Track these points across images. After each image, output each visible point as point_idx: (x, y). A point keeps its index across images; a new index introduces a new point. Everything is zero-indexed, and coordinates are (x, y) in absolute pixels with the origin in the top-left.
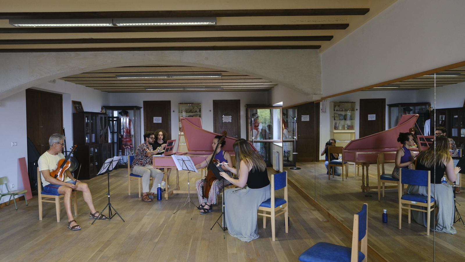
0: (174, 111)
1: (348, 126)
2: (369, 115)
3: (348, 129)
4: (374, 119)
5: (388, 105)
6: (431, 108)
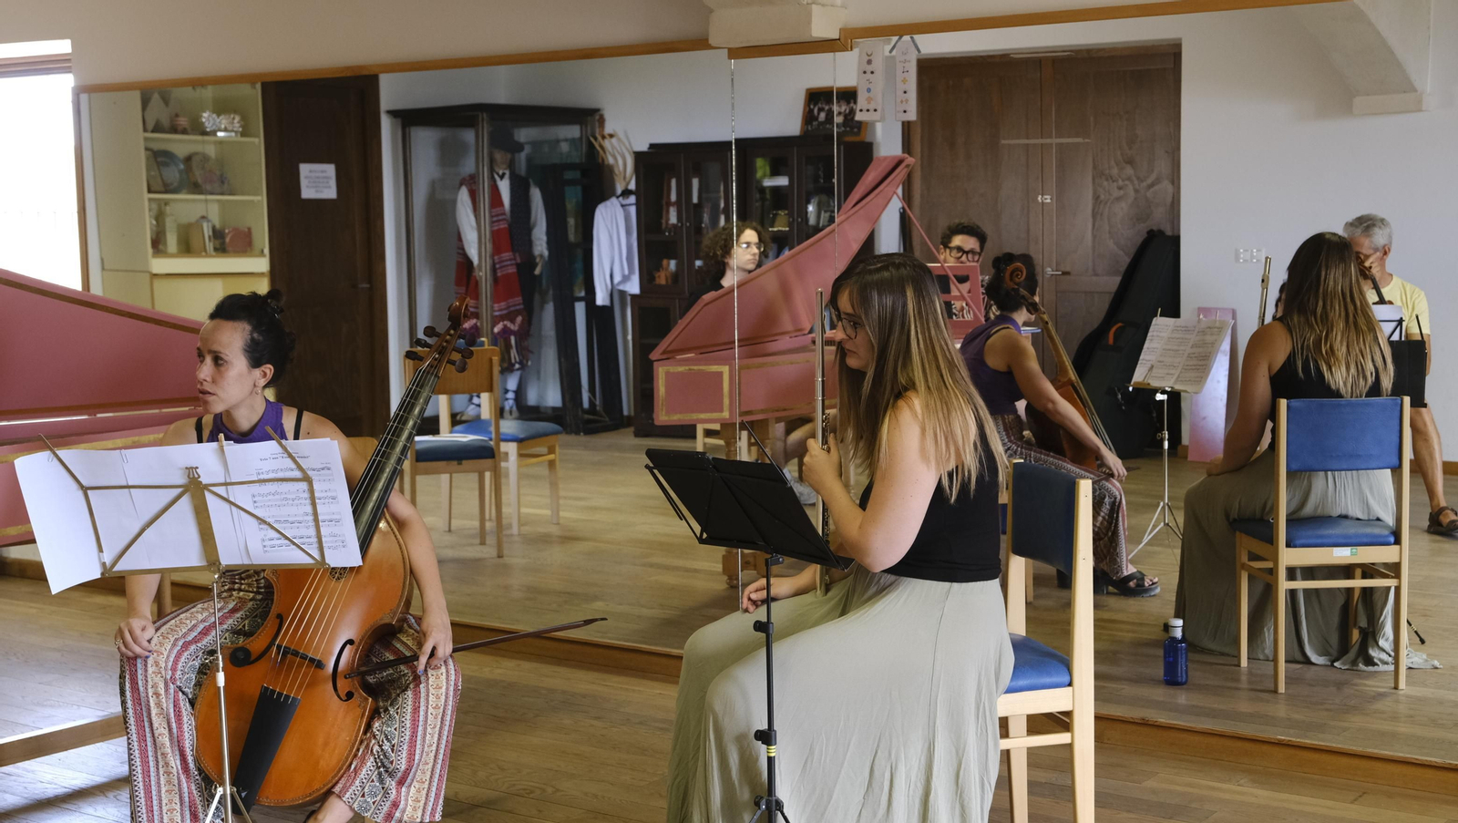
1: (214, 229)
2: (305, 169)
3: (216, 249)
4: (330, 193)
5: (394, 114)
6: (604, 137)
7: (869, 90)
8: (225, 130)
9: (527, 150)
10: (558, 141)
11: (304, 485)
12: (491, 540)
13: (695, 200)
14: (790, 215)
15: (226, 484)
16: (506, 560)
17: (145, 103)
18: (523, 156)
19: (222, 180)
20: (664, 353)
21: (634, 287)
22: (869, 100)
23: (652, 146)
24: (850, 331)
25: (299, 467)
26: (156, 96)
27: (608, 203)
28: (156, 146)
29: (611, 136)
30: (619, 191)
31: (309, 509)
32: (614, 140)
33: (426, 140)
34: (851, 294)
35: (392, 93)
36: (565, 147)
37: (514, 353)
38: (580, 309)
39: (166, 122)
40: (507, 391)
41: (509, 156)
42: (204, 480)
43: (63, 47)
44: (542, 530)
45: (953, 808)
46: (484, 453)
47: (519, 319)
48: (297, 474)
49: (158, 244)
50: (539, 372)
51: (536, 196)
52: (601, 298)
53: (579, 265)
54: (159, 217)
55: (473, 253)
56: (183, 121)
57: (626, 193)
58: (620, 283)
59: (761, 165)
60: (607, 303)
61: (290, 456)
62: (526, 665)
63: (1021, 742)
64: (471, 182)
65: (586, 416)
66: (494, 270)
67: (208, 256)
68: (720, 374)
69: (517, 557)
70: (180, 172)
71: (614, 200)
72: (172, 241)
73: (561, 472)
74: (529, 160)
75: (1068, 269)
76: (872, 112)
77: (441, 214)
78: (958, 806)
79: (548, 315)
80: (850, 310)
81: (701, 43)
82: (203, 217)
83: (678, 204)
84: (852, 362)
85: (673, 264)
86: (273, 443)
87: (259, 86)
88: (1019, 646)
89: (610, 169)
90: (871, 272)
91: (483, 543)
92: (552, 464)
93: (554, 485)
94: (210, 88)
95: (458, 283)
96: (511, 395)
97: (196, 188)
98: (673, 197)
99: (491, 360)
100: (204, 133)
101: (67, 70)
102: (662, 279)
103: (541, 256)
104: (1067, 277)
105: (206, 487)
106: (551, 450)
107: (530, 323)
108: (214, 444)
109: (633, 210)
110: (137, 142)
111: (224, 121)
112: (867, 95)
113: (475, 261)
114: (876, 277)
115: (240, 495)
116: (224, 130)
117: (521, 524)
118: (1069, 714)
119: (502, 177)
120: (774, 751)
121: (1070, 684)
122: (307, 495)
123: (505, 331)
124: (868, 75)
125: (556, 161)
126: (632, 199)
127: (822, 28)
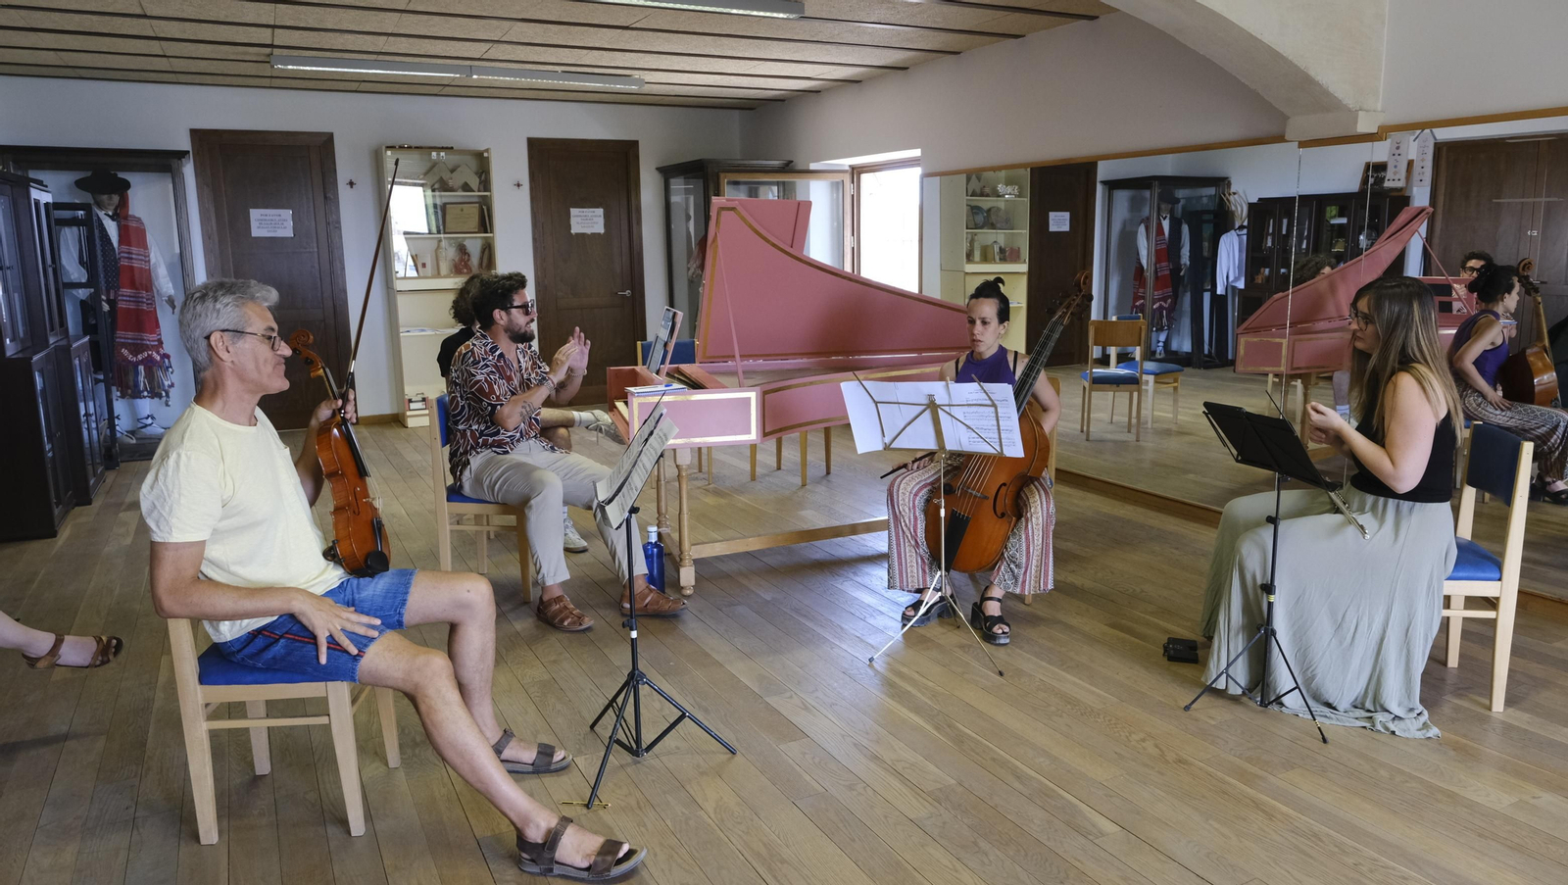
0: (351, 184)
1: (1000, 248)
2: (1052, 215)
3: (1000, 259)
4: (1066, 228)
5: (1104, 183)
6: (1230, 194)
7: (1396, 167)
8: (1010, 194)
9: (1182, 202)
10: (1202, 197)
11: (993, 409)
12: (1134, 430)
13: (1284, 232)
14: (1347, 242)
15: (949, 405)
16: (1141, 443)
17: (968, 180)
18: (1180, 205)
19: (1007, 221)
20: (1245, 329)
21: (1241, 285)
22: (1395, 173)
23: (1260, 199)
24: (1362, 325)
25: (990, 399)
26: (974, 176)
27: (1229, 234)
28: (973, 204)
29: (1234, 194)
30: (1237, 227)
31: (995, 423)
32: (1236, 196)
33: (1122, 197)
34: (1369, 300)
35: (1105, 171)
36: (1205, 200)
37: (1164, 320)
38: (1207, 297)
39: (978, 191)
40: (1159, 342)
41: (1170, 206)
42: (938, 402)
43: (916, 153)
44: (1166, 426)
45: (1401, 650)
46: (1133, 381)
47: (1169, 301)
48: (989, 402)
49: (969, 257)
50: (1179, 331)
51: (1185, 229)
52: (1220, 290)
53: (1209, 270)
54: (972, 242)
55: (1144, 262)
56: (987, 190)
57: (1241, 227)
58: (1232, 282)
59: (1332, 210)
60: (1224, 293)
61: (985, 392)
62: (1140, 510)
63: (1458, 614)
64: (1147, 221)
65: (1206, 359)
66: (1156, 272)
67: (995, 263)
68: (1282, 343)
69: (1149, 443)
70: (984, 217)
71: (1233, 231)
72: (977, 255)
73: (1180, 391)
74: (1184, 208)
75: (1545, 280)
76: (1396, 181)
77: (1128, 240)
78: (1405, 651)
79: (1187, 301)
80: (1366, 311)
81: (1280, 138)
82: (995, 242)
83: (1273, 234)
84: (1360, 345)
85: (1267, 270)
86: (976, 384)
87: (1029, 170)
88: (1463, 548)
89: (1232, 213)
90: (1387, 287)
91: (1129, 432)
92: (1175, 388)
93: (1175, 401)
94: (1003, 172)
95: (1135, 279)
96: (1161, 344)
97: (993, 226)
98: (1271, 231)
99: (1141, 328)
100: (999, 196)
101: (918, 165)
102: (1259, 280)
103: (1185, 264)
104: (1544, 285)
105: (939, 406)
106: (1176, 381)
107: (1176, 303)
108: (944, 383)
109: (1245, 237)
110: (964, 200)
111: (1009, 189)
112: (1394, 169)
113: (1145, 268)
114: (1390, 291)
115: (957, 412)
116: (1008, 193)
117: (1153, 422)
118: (1497, 599)
119: (1164, 219)
120: (1272, 598)
121: (1500, 580)
122: (994, 415)
123: (1161, 307)
124: (1396, 157)
125: (1199, 209)
126: (1245, 231)
127: (1365, 126)
